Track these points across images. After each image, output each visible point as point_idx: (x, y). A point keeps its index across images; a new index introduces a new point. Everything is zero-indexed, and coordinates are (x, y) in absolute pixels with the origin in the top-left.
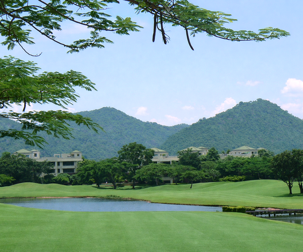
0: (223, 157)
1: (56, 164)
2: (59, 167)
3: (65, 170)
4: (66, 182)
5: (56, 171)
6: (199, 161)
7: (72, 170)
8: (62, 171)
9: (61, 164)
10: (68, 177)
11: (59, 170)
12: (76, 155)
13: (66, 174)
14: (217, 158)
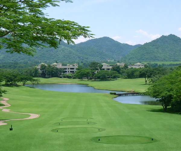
0: (129, 67)
1: (67, 69)
2: (69, 70)
3: (71, 72)
4: (71, 76)
5: (67, 72)
6: (120, 69)
7: (73, 71)
8: (69, 72)
9: (69, 69)
10: (72, 74)
11: (68, 71)
12: (75, 66)
13: (71, 73)
14: (127, 67)
